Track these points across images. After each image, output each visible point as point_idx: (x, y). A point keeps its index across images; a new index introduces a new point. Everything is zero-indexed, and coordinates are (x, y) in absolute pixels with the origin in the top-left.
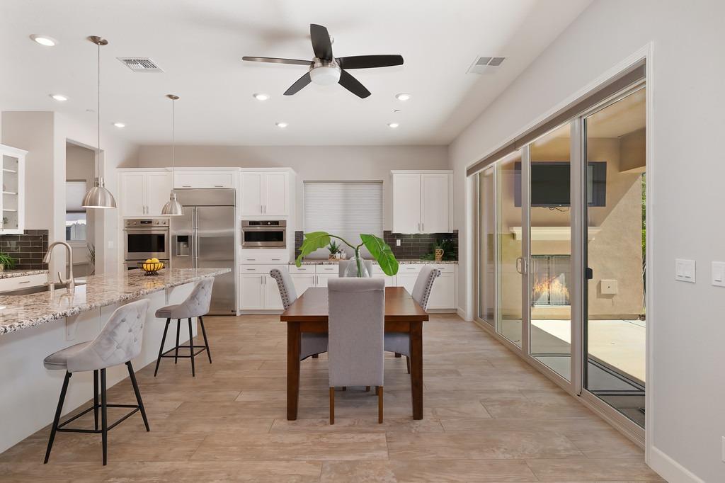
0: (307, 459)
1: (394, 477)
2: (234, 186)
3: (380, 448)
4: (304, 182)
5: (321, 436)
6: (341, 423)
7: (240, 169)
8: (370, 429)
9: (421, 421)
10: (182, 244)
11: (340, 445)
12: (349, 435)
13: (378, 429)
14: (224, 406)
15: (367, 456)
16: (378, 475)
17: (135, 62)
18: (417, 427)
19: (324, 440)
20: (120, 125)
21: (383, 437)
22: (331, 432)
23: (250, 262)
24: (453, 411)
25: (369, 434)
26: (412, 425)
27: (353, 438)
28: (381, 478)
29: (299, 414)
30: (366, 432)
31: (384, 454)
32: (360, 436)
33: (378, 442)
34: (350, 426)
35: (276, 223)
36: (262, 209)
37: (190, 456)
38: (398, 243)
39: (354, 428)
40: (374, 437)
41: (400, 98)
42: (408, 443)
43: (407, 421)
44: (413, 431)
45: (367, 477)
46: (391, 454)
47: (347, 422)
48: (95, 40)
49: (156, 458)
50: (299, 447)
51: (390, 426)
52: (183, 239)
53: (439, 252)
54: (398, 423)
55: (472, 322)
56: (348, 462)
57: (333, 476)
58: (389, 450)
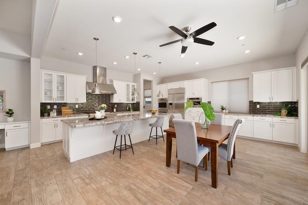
0: (159, 181)
1: (179, 204)
2: (185, 87)
3: (185, 190)
4: (211, 83)
5: (170, 176)
6: (181, 175)
7: (186, 81)
8: (190, 182)
9: (215, 189)
10: (171, 105)
11: (173, 182)
12: (179, 180)
13: (193, 183)
14: (155, 156)
15: (179, 191)
16: (175, 199)
17: (145, 56)
18: (210, 191)
19: (170, 178)
20: (155, 73)
21: (191, 187)
22: (175, 176)
23: (189, 112)
24: (237, 192)
25: (187, 183)
26: (209, 189)
27: (180, 182)
28: (174, 201)
29: (171, 166)
30: (187, 182)
31: (185, 193)
32: (183, 182)
33: (187, 187)
34: (184, 177)
35: (198, 99)
36: (194, 94)
37: (135, 165)
38: (258, 106)
39: (184, 179)
40: (188, 185)
41: (240, 39)
42: (199, 194)
43: (208, 186)
44: (207, 191)
45: (170, 198)
46: (188, 195)
47: (184, 175)
48: (134, 53)
49: (129, 163)
50: (161, 176)
51: (199, 184)
52: (171, 104)
53: (284, 112)
54: (203, 185)
55: (306, 154)
56: (170, 189)
57: (160, 191)
58: (189, 193)
